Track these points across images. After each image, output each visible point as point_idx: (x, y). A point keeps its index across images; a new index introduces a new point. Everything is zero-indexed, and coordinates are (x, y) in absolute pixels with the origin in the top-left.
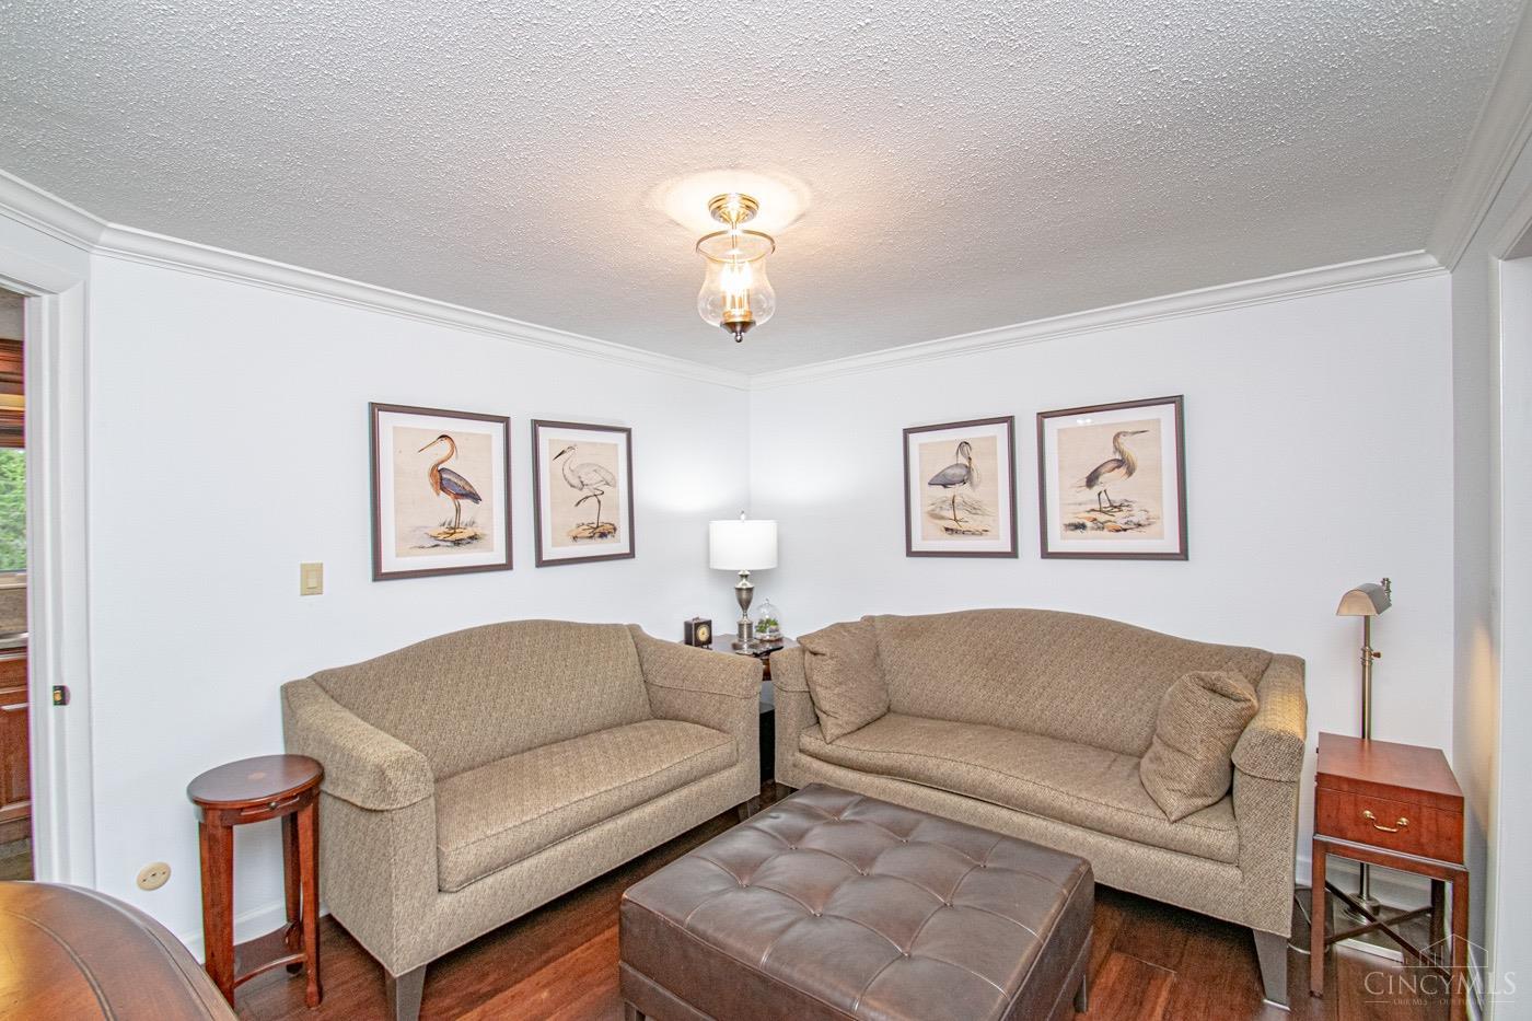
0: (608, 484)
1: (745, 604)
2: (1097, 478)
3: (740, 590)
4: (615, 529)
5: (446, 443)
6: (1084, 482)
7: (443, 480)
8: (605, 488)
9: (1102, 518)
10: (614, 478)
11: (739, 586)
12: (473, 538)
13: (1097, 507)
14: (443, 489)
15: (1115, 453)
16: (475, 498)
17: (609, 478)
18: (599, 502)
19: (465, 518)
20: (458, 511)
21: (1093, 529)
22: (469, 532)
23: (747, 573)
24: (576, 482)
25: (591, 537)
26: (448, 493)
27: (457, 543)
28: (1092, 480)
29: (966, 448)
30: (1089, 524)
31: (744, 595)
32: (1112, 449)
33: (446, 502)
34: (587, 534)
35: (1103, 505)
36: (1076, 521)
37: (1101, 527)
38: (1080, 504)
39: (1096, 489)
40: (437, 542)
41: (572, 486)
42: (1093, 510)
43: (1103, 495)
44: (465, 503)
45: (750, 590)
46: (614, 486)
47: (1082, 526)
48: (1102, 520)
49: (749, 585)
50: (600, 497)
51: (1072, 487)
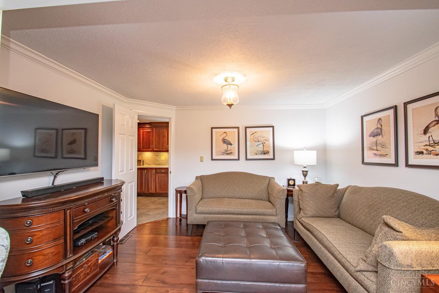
0: (266, 141)
1: (305, 176)
2: (428, 130)
3: (303, 171)
4: (269, 152)
5: (225, 134)
6: (422, 132)
7: (224, 141)
8: (265, 142)
9: (430, 149)
10: (268, 139)
11: (303, 170)
12: (231, 153)
13: (428, 143)
14: (225, 143)
15: (435, 117)
16: (231, 145)
17: (266, 139)
18: (264, 145)
19: (229, 149)
20: (228, 147)
21: (426, 154)
22: (230, 152)
23: (306, 166)
24: (257, 140)
25: (261, 154)
26: (226, 144)
27: (228, 154)
28: (426, 131)
29: (380, 121)
30: (425, 152)
31: (305, 173)
32: (434, 115)
33: (225, 145)
34: (260, 153)
35: (431, 143)
36: (419, 150)
37: (430, 153)
38: (421, 142)
39: (428, 135)
40: (223, 154)
41: (256, 141)
42: (426, 145)
43: (431, 138)
44: (229, 146)
45: (307, 171)
46: (268, 141)
47: (422, 153)
48: (430, 150)
49: (307, 170)
50: (264, 144)
51: (418, 135)
